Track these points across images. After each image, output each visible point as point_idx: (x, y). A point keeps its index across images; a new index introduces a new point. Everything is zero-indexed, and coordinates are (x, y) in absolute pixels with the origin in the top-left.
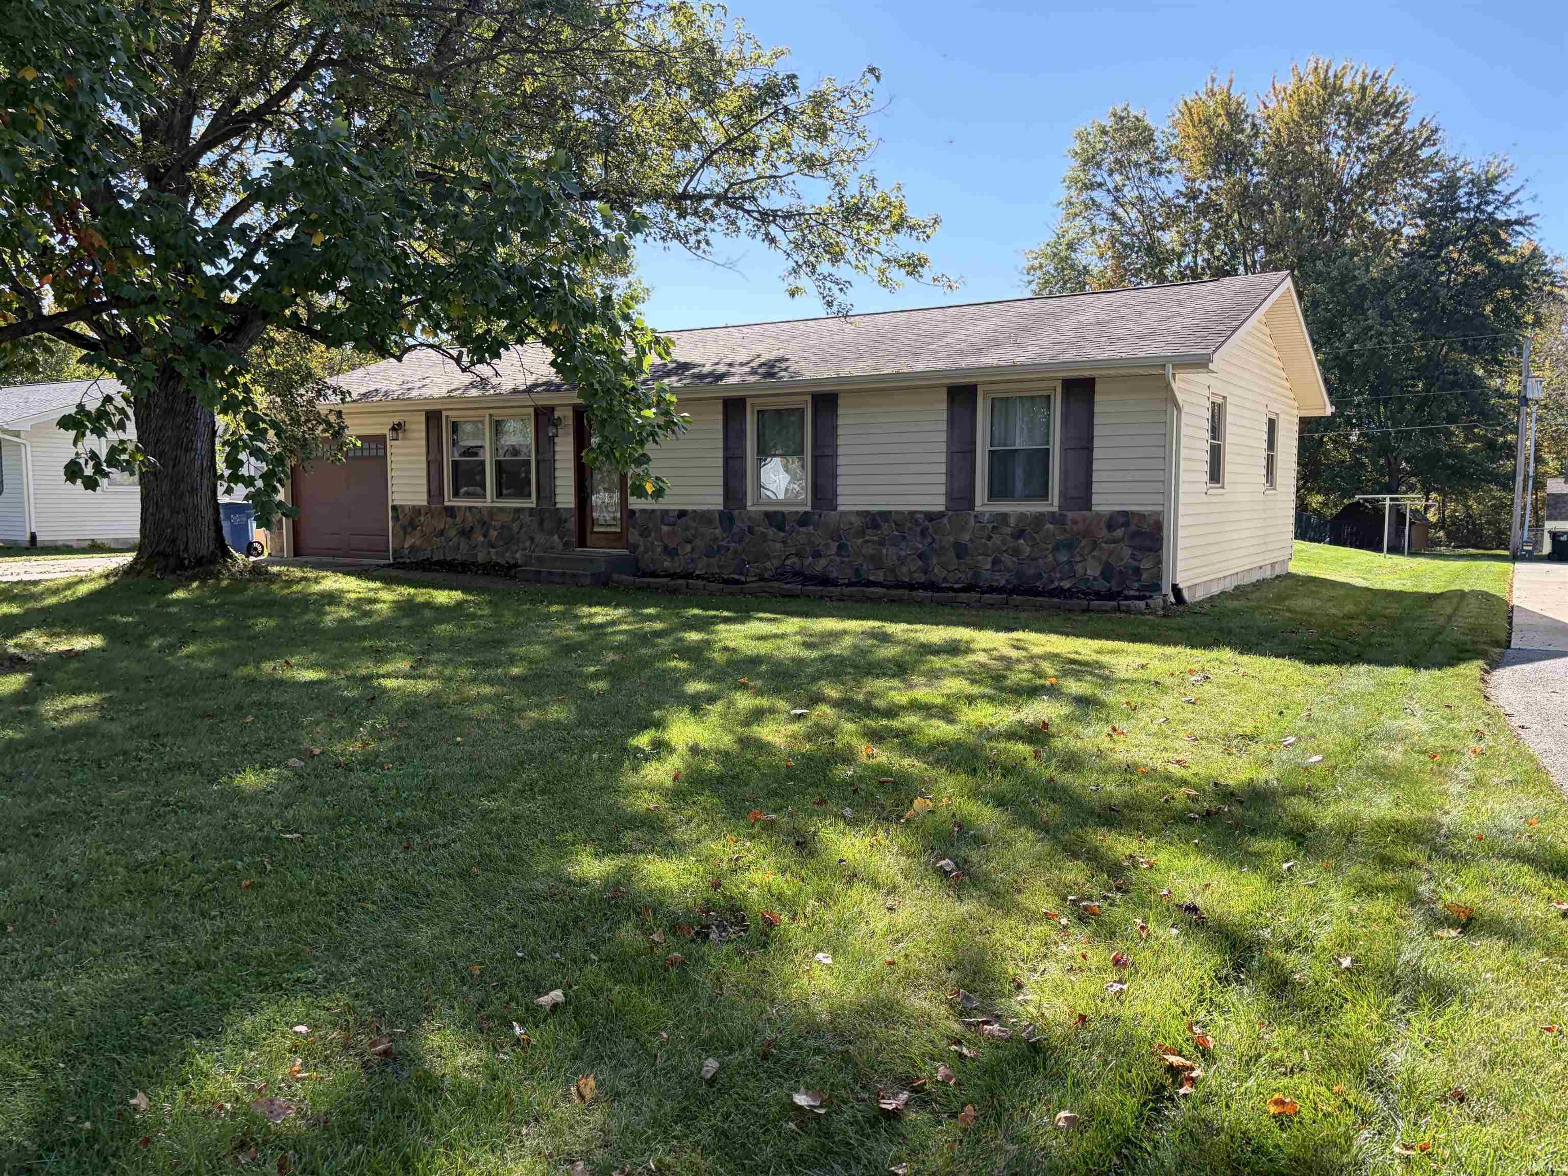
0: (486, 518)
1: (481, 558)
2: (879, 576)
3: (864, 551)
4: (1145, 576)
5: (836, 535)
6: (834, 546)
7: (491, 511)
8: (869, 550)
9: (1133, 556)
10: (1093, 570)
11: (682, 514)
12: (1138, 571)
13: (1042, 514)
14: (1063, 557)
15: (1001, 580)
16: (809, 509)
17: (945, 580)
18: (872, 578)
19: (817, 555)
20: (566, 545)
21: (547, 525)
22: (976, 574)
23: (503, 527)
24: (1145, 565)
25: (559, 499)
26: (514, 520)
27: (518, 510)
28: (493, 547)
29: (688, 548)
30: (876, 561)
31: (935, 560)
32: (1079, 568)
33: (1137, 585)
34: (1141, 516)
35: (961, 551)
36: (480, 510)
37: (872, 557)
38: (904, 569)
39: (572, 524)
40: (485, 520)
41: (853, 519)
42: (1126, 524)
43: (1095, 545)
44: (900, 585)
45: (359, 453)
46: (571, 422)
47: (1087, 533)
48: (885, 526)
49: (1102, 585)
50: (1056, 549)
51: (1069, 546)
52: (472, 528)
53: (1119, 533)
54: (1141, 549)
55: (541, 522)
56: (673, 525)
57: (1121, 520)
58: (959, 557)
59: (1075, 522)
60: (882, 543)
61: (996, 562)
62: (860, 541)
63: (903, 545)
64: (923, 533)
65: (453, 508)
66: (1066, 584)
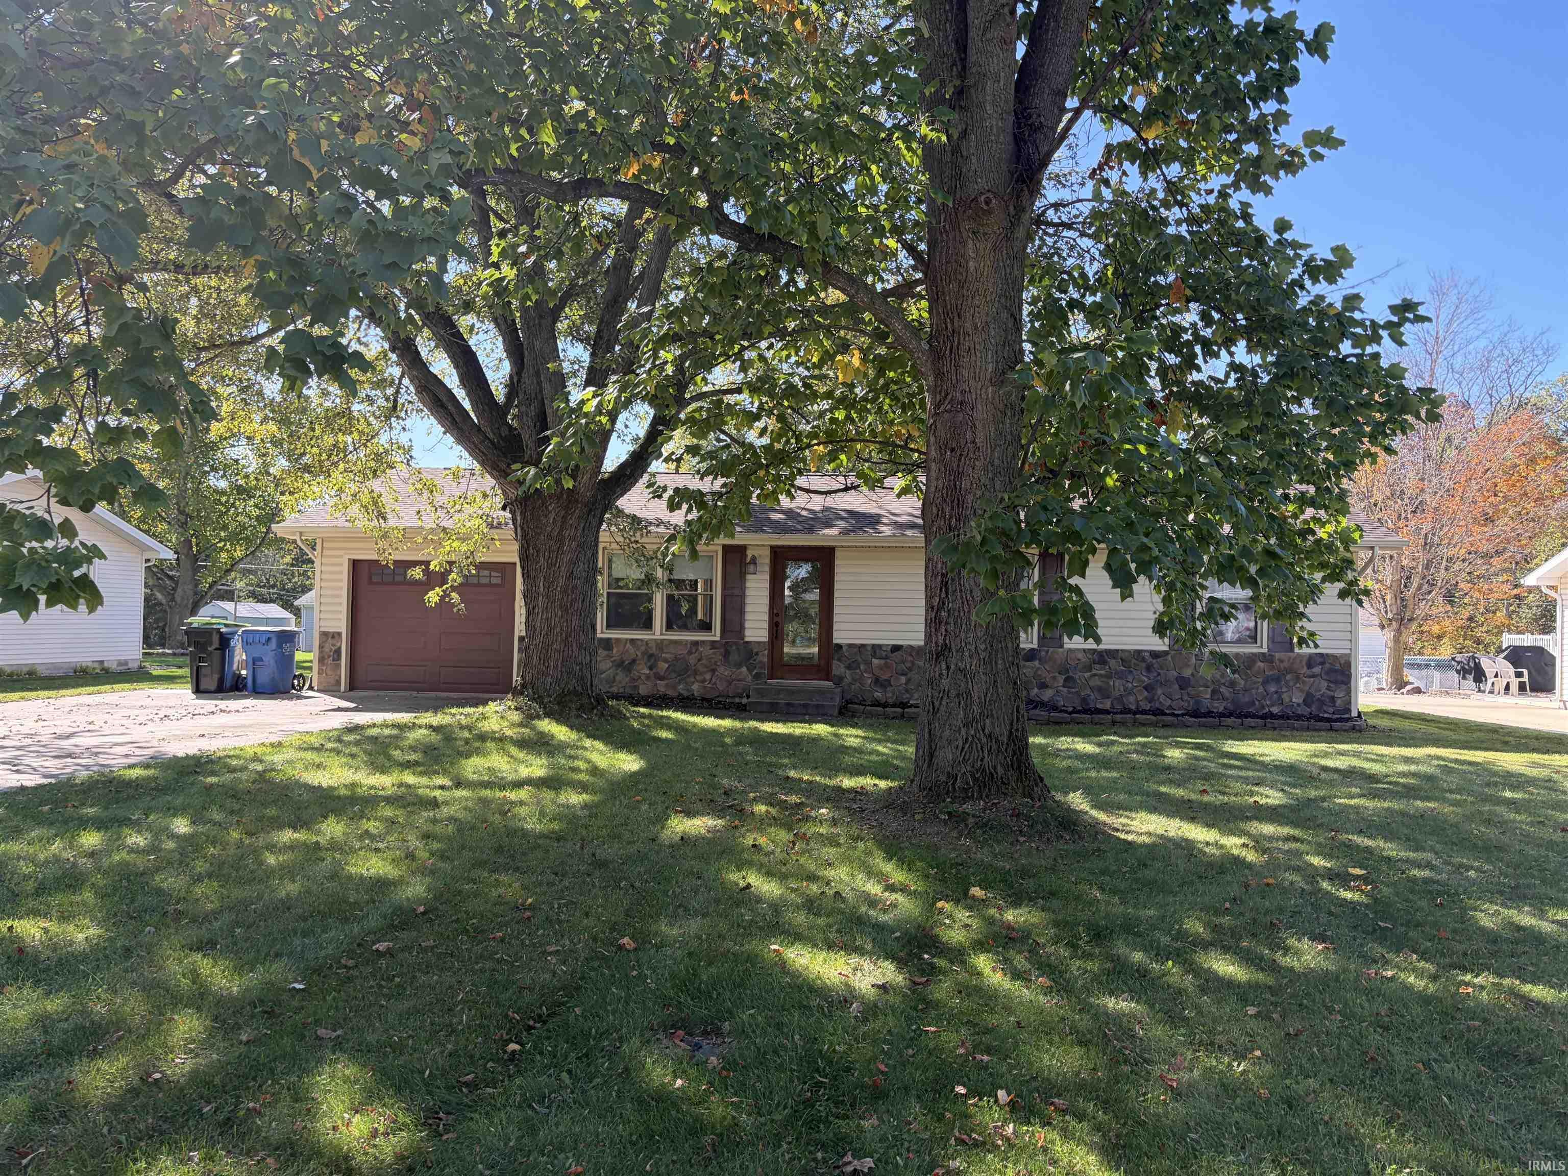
0: (654, 651)
1: (643, 690)
2: (1107, 705)
3: (1092, 683)
4: (1339, 702)
5: (1064, 670)
6: (1061, 679)
7: (660, 644)
8: (1095, 682)
9: (1328, 688)
10: (1297, 699)
11: (896, 648)
12: (1333, 699)
13: (1254, 655)
14: (1272, 688)
15: (1219, 706)
16: (1035, 646)
17: (1170, 707)
18: (1099, 706)
19: (1043, 686)
20: (757, 676)
21: (734, 657)
22: (1198, 702)
23: (676, 659)
24: (1339, 694)
25: (748, 633)
26: (690, 653)
27: (696, 643)
28: (661, 678)
29: (903, 679)
30: (1104, 692)
31: (1159, 692)
32: (1285, 697)
33: (1331, 710)
34: (1334, 657)
35: (1184, 683)
36: (647, 643)
37: (1100, 689)
38: (1132, 699)
39: (764, 658)
40: (652, 655)
41: (1080, 656)
42: (1322, 663)
43: (1298, 679)
44: (1126, 711)
45: (475, 581)
46: (767, 561)
47: (1290, 670)
48: (1112, 662)
49: (1306, 711)
50: (1265, 683)
51: (1277, 680)
52: (634, 661)
53: (1317, 670)
54: (1336, 682)
55: (727, 654)
56: (886, 658)
57: (1320, 660)
58: (1181, 688)
59: (1281, 661)
60: (1109, 676)
61: (1214, 692)
62: (1087, 675)
63: (1130, 678)
64: (1149, 668)
65: (609, 639)
66: (1275, 710)
